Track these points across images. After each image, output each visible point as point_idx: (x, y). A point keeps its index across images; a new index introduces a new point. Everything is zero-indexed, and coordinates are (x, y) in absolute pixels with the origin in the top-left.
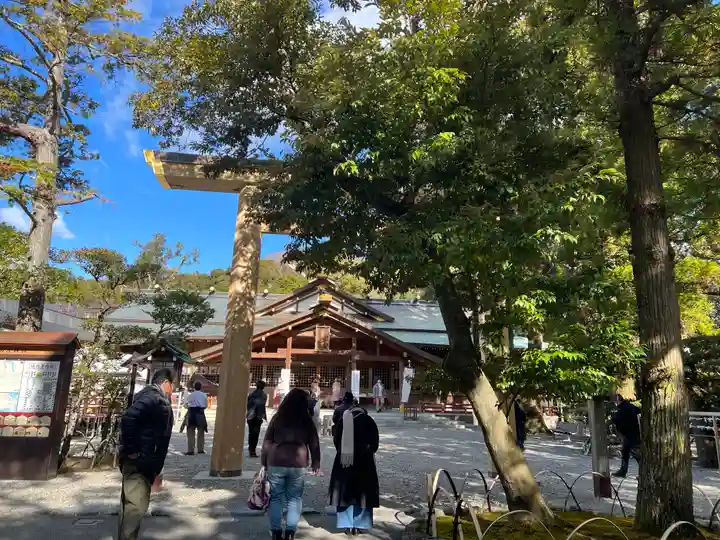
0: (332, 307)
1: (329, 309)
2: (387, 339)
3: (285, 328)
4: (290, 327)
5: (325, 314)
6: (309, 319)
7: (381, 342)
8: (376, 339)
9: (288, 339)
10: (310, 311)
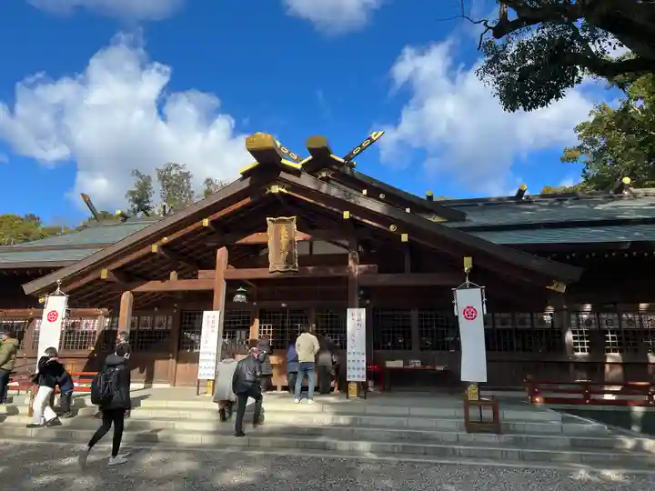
1: (283, 174)
3: (197, 225)
4: (206, 222)
5: (275, 189)
6: (248, 200)
7: (405, 237)
8: (392, 233)
9: (219, 251)
10: (246, 183)
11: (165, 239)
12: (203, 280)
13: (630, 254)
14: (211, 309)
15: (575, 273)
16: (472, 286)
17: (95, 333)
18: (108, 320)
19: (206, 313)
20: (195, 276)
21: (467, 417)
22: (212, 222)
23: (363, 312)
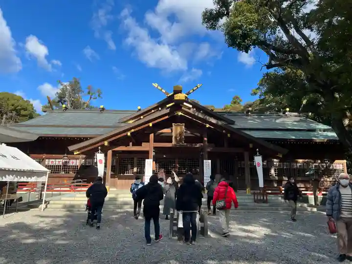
0: (185, 107)
1: (183, 108)
3: (147, 125)
4: (151, 125)
5: (180, 113)
6: (167, 117)
7: (229, 135)
8: (224, 133)
9: (151, 135)
10: (168, 111)
11: (133, 130)
12: (145, 147)
13: (293, 143)
14: (148, 159)
15: (286, 151)
16: (259, 156)
17: (78, 166)
18: (83, 160)
19: (147, 160)
20: (140, 145)
21: (254, 198)
22: (153, 125)
23: (210, 161)
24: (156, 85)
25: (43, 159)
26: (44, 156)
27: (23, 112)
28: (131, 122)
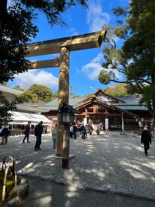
0: (97, 99)
1: (96, 100)
2: (116, 108)
3: (83, 106)
4: (85, 106)
7: (114, 109)
8: (112, 109)
9: (86, 109)
10: (90, 101)
11: (79, 108)
12: (83, 114)
19: (84, 119)
23: (108, 119)
24: (91, 88)
25: (52, 118)
26: (52, 117)
27: (47, 94)
28: (82, 103)
